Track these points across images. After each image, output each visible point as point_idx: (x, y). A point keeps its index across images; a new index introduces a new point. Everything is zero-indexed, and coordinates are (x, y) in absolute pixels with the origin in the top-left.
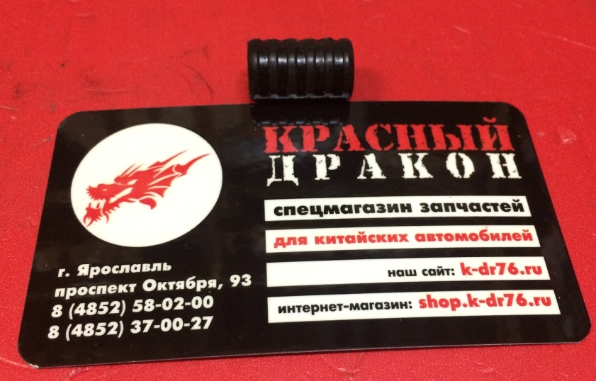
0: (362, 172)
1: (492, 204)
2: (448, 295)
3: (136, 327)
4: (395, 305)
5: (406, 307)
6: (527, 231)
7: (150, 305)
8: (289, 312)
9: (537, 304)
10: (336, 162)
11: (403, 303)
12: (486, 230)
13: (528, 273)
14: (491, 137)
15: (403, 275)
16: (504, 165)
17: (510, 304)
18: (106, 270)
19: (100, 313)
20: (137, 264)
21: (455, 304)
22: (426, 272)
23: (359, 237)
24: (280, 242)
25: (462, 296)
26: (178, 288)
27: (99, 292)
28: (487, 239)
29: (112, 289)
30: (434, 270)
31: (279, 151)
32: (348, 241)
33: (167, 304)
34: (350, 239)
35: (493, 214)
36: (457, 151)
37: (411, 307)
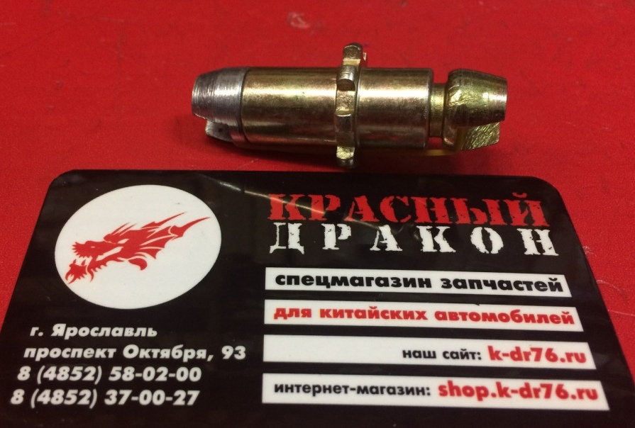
0: (376, 243)
1: (525, 283)
2: (474, 382)
3: (111, 397)
4: (410, 391)
5: (424, 394)
6: (568, 313)
7: (129, 375)
8: (287, 391)
9: (581, 397)
10: (346, 232)
11: (420, 389)
12: (518, 311)
13: (570, 360)
14: (523, 212)
15: (420, 356)
16: (538, 241)
17: (548, 395)
18: (84, 332)
19: (72, 379)
20: (119, 327)
21: (482, 393)
22: (448, 355)
23: (370, 312)
24: (280, 313)
25: (490, 384)
26: (162, 357)
27: (73, 355)
28: (520, 320)
29: (88, 353)
30: (457, 353)
31: (284, 218)
32: (358, 317)
33: (148, 374)
34: (360, 314)
35: (526, 293)
36: (483, 226)
37: (429, 394)
